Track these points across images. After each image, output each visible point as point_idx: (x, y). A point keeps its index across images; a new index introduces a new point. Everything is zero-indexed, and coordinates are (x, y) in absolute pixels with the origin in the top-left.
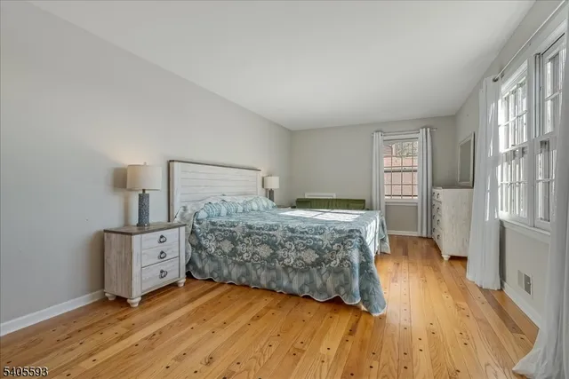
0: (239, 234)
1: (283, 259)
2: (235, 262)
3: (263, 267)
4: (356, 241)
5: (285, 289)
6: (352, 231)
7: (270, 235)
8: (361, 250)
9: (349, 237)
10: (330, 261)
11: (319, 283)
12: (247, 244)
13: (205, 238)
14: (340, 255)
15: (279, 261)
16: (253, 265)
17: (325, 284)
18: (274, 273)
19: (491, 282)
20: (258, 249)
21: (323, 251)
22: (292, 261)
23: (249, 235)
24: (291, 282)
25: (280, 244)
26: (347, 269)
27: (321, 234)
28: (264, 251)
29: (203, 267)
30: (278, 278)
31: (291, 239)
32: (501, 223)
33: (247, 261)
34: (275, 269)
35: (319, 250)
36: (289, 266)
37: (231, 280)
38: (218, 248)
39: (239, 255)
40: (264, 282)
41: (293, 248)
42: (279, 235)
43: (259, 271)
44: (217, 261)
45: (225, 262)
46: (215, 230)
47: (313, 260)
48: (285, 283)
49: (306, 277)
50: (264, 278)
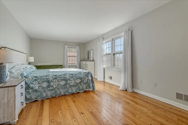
0: (51, 79)
1: (69, 84)
2: (49, 90)
3: (62, 88)
4: (90, 75)
5: (70, 93)
6: (89, 72)
7: (64, 77)
8: (91, 76)
9: (88, 74)
10: (83, 81)
11: (81, 87)
12: (55, 82)
13: (32, 84)
14: (87, 79)
15: (68, 85)
16: (58, 89)
17: (83, 87)
18: (66, 89)
19: (103, 80)
20: (60, 83)
21: (82, 79)
22: (73, 83)
23: (56, 78)
24: (72, 90)
25: (69, 79)
26: (89, 82)
27: (80, 74)
28: (63, 83)
29: (31, 97)
30: (68, 90)
31: (72, 77)
32: (104, 68)
33: (55, 88)
34: (67, 88)
35: (81, 79)
36: (72, 85)
37: (47, 97)
38: (39, 87)
39: (51, 87)
40: (63, 93)
41: (73, 79)
42: (68, 77)
43: (60, 90)
44: (39, 91)
45: (44, 91)
46: (38, 79)
47: (79, 82)
48: (70, 91)
49: (77, 87)
50: (62, 92)
